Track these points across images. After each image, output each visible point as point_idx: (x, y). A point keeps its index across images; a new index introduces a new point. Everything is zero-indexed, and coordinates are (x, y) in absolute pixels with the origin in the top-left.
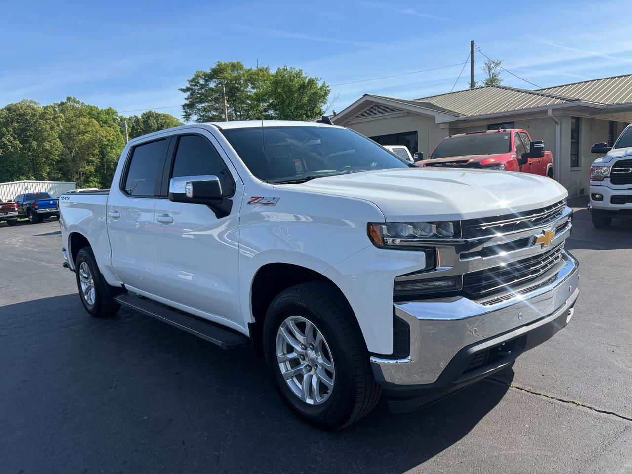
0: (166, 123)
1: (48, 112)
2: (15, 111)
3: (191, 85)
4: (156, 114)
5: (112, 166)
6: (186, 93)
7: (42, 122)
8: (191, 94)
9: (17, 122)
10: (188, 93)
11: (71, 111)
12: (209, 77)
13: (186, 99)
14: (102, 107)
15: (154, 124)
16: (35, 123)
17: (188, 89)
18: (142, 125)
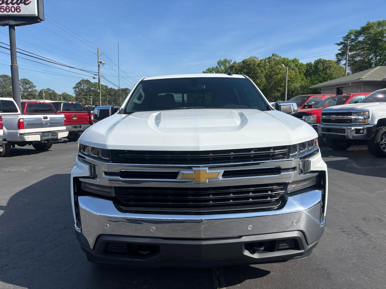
0: (329, 66)
1: (262, 62)
2: (246, 63)
3: (345, 40)
4: (323, 60)
5: (290, 93)
6: (340, 46)
7: (257, 68)
8: (344, 46)
9: (246, 69)
10: (342, 46)
11: (273, 62)
12: (358, 33)
13: (339, 50)
14: (291, 58)
15: (321, 67)
16: (255, 69)
17: (341, 43)
18: (313, 68)
